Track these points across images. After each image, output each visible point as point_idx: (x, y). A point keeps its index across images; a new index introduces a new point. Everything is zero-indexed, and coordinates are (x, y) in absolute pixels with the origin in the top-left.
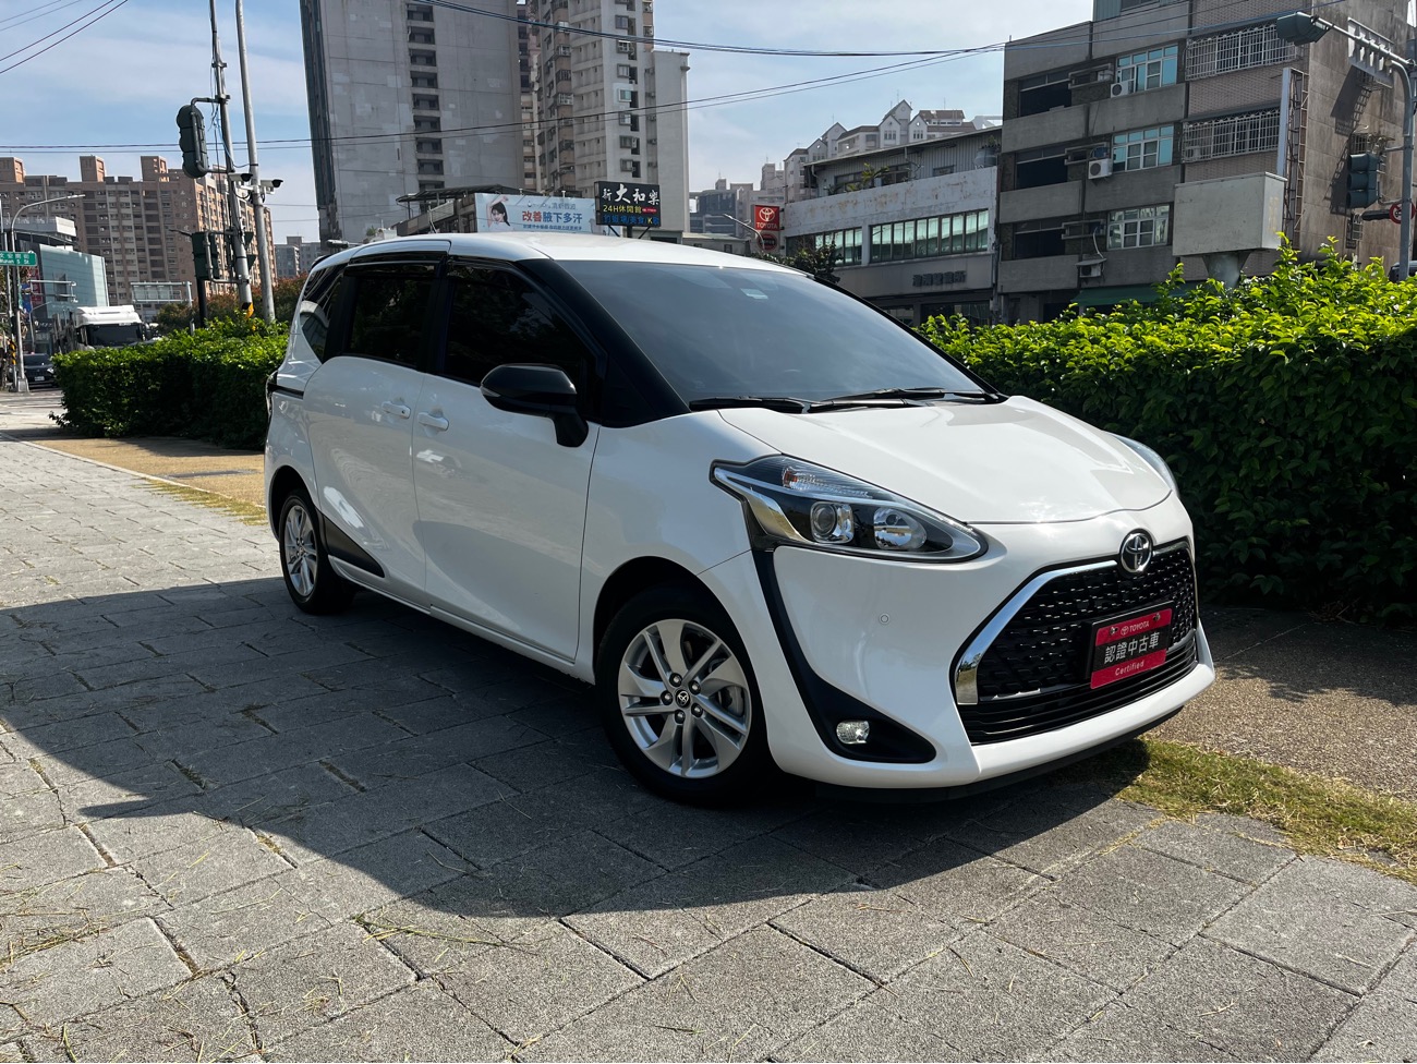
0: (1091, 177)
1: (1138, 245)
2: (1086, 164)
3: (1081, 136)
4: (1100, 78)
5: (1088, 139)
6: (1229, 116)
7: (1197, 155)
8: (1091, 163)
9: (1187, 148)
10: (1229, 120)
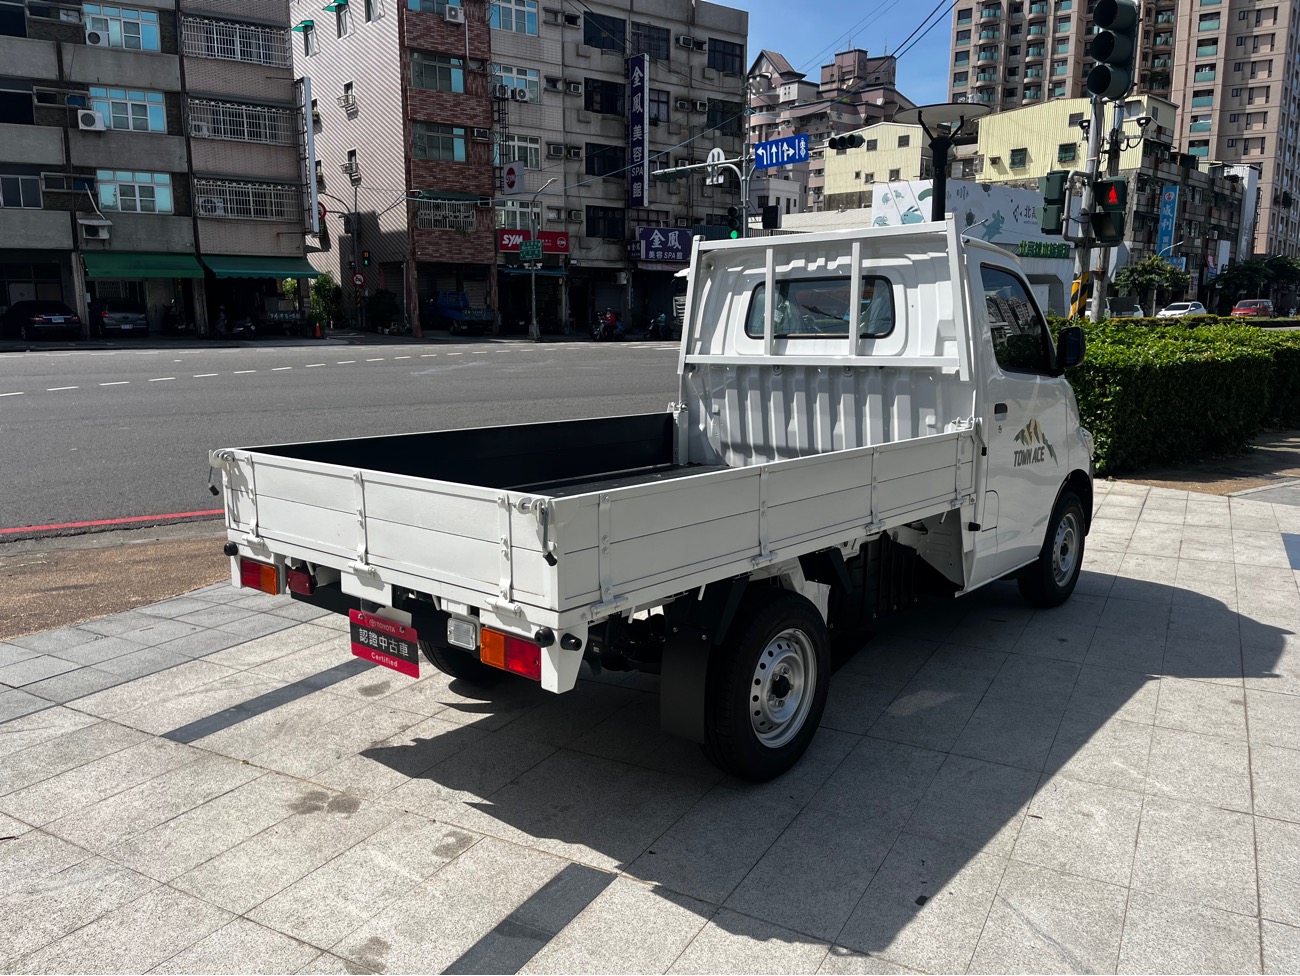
0: (82, 126)
1: (139, 210)
2: (76, 110)
3: (53, 75)
4: (63, 17)
5: (62, 81)
6: (236, 102)
7: (205, 133)
8: (81, 113)
9: (194, 123)
10: (236, 106)
